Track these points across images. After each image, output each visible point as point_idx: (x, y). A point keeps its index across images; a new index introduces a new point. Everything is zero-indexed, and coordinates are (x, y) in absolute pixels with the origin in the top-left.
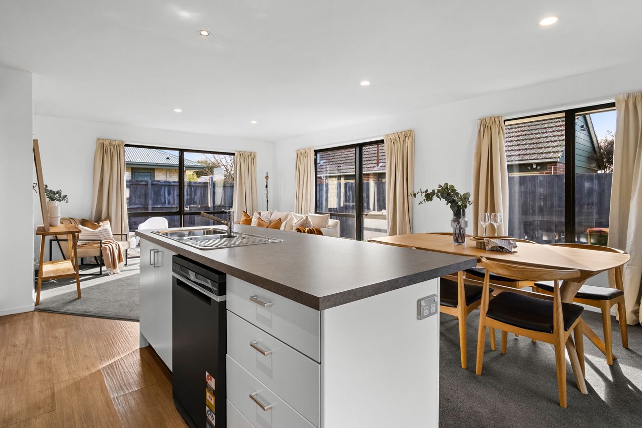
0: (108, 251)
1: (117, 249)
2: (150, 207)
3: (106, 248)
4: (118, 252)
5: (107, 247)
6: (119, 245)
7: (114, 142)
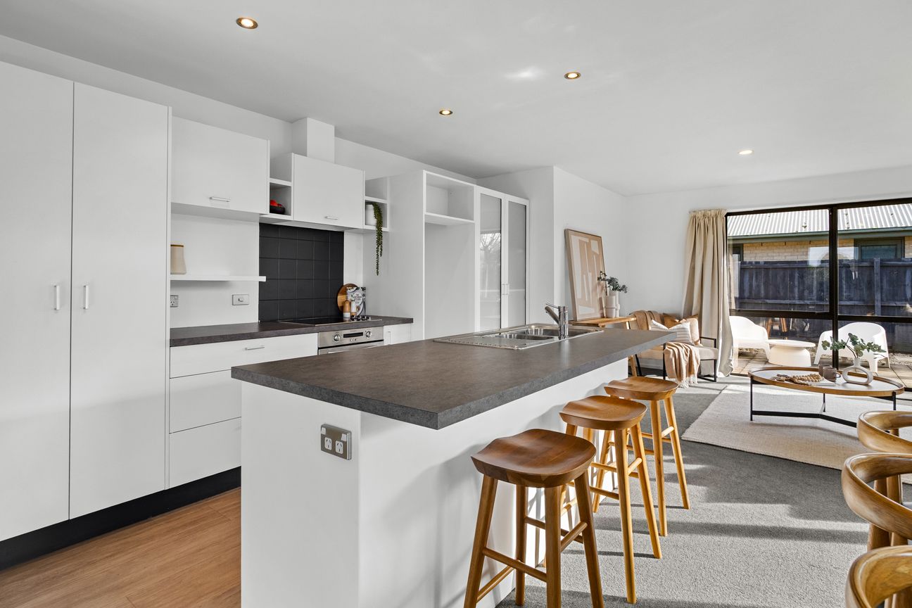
0: (671, 356)
1: (686, 355)
2: (878, 304)
3: (669, 352)
4: (687, 360)
5: (671, 350)
6: (691, 351)
7: (709, 212)
